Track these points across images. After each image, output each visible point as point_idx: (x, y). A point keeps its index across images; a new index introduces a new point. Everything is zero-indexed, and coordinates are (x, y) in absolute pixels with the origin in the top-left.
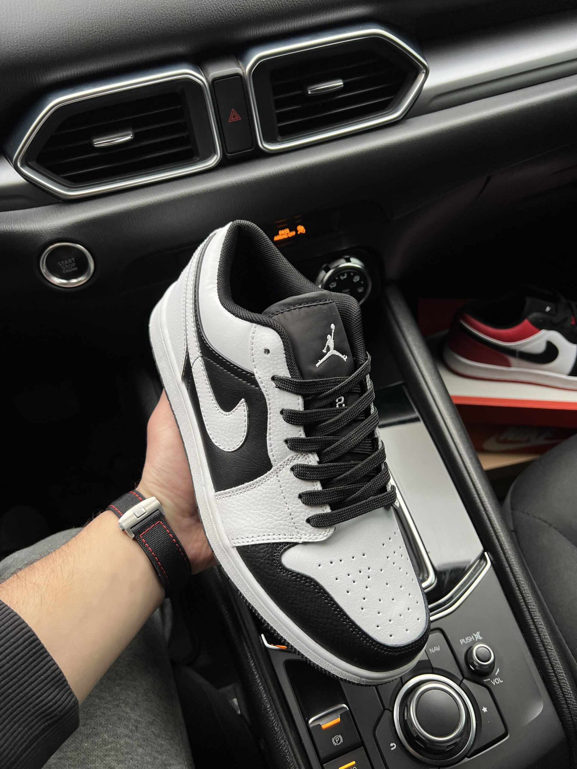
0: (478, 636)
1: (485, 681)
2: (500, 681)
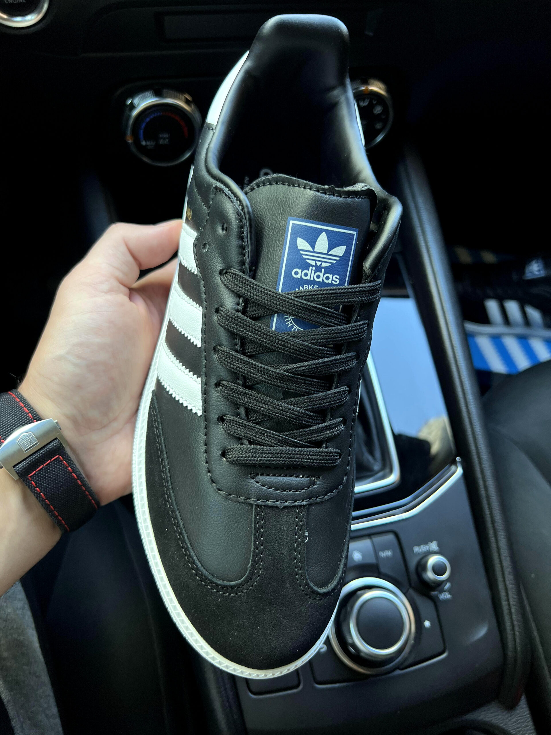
0: (434, 546)
1: (432, 593)
2: (448, 596)
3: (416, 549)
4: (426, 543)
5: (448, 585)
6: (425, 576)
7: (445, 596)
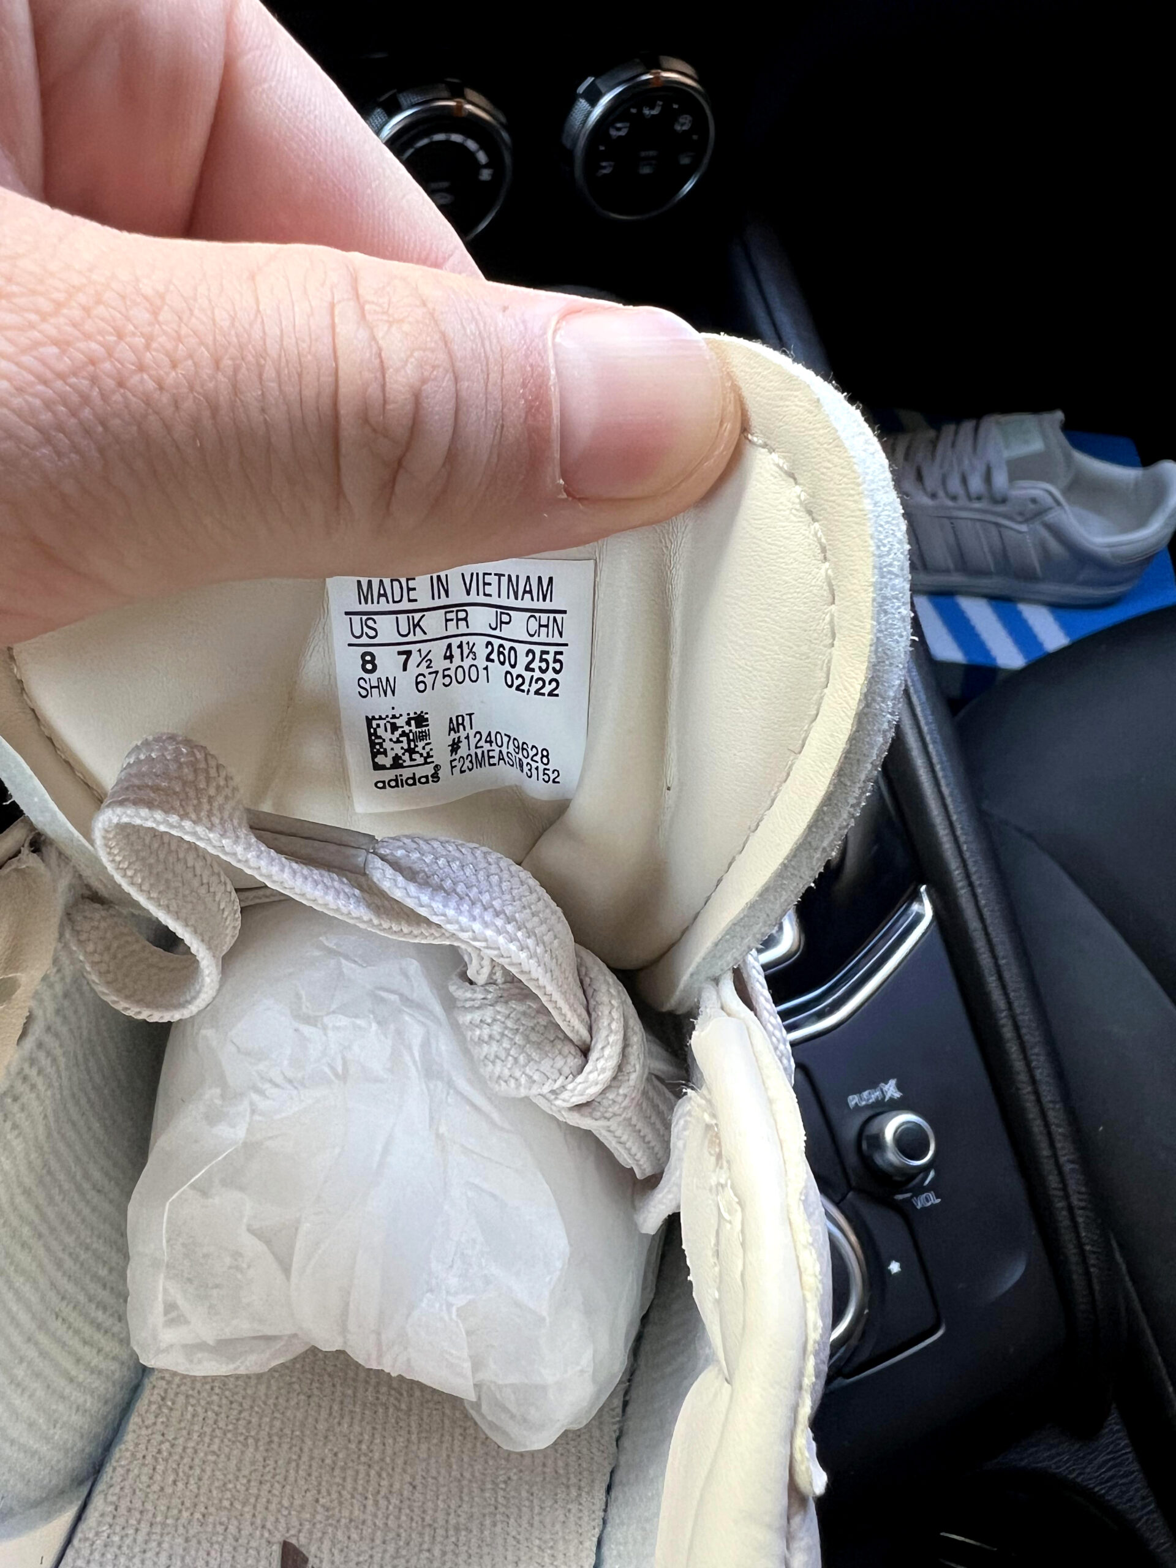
0: (891, 1089)
1: (900, 1197)
2: (933, 1200)
3: (853, 1100)
4: (873, 1085)
5: (932, 1174)
6: (878, 1160)
7: (929, 1200)
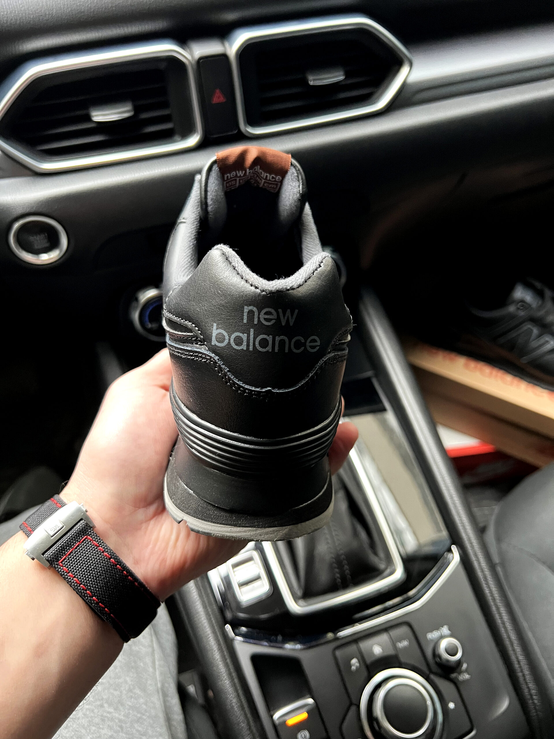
0: (445, 630)
1: (453, 675)
2: (466, 676)
3: (430, 636)
4: (437, 628)
5: (465, 665)
6: (442, 660)
7: (464, 676)
